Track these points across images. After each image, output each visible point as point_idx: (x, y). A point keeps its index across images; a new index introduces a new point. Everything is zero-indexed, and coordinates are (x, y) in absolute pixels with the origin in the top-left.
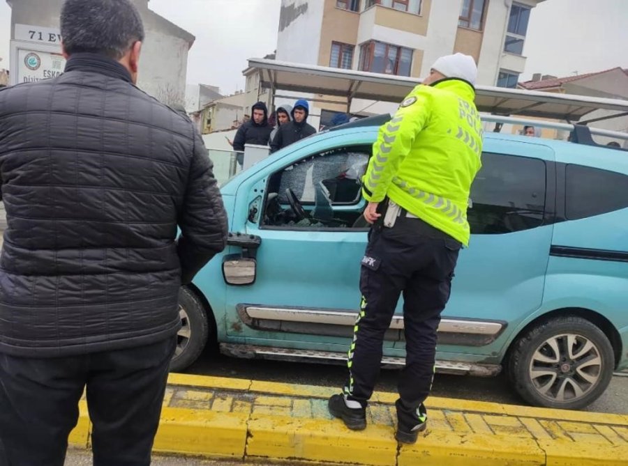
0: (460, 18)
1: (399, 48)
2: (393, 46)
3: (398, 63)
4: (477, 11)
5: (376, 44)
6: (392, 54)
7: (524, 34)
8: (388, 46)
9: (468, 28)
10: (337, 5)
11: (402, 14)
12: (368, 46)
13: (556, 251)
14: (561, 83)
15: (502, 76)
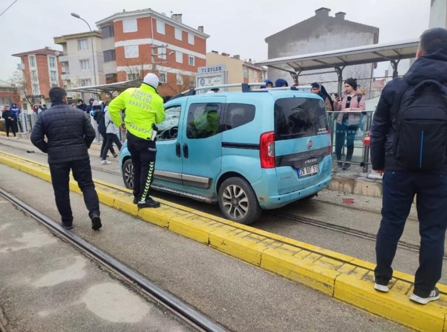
13: (225, 145)
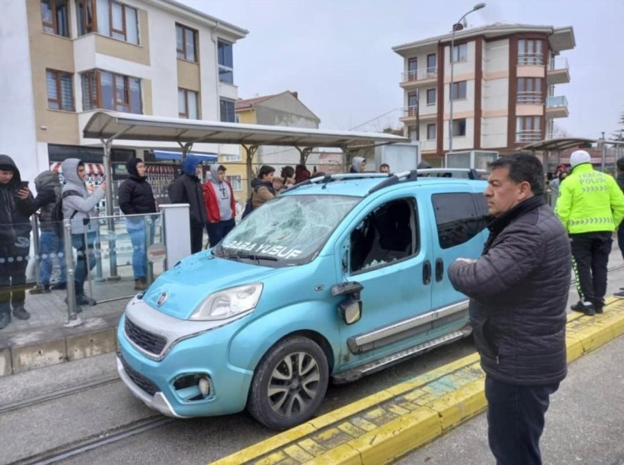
0: (178, 51)
1: (126, 78)
2: (119, 75)
3: (127, 92)
4: (189, 44)
5: (102, 73)
6: (120, 83)
7: (231, 66)
8: (114, 75)
9: (185, 60)
10: (44, 30)
11: (122, 44)
12: (91, 76)
14: (251, 105)
15: (222, 103)
